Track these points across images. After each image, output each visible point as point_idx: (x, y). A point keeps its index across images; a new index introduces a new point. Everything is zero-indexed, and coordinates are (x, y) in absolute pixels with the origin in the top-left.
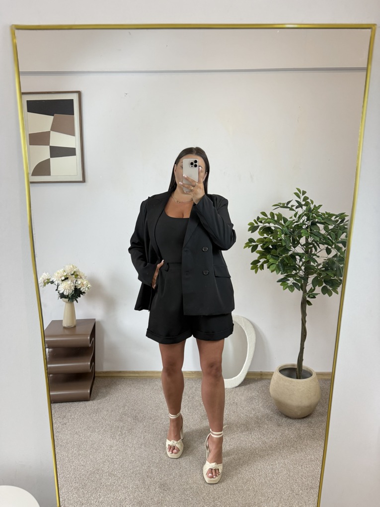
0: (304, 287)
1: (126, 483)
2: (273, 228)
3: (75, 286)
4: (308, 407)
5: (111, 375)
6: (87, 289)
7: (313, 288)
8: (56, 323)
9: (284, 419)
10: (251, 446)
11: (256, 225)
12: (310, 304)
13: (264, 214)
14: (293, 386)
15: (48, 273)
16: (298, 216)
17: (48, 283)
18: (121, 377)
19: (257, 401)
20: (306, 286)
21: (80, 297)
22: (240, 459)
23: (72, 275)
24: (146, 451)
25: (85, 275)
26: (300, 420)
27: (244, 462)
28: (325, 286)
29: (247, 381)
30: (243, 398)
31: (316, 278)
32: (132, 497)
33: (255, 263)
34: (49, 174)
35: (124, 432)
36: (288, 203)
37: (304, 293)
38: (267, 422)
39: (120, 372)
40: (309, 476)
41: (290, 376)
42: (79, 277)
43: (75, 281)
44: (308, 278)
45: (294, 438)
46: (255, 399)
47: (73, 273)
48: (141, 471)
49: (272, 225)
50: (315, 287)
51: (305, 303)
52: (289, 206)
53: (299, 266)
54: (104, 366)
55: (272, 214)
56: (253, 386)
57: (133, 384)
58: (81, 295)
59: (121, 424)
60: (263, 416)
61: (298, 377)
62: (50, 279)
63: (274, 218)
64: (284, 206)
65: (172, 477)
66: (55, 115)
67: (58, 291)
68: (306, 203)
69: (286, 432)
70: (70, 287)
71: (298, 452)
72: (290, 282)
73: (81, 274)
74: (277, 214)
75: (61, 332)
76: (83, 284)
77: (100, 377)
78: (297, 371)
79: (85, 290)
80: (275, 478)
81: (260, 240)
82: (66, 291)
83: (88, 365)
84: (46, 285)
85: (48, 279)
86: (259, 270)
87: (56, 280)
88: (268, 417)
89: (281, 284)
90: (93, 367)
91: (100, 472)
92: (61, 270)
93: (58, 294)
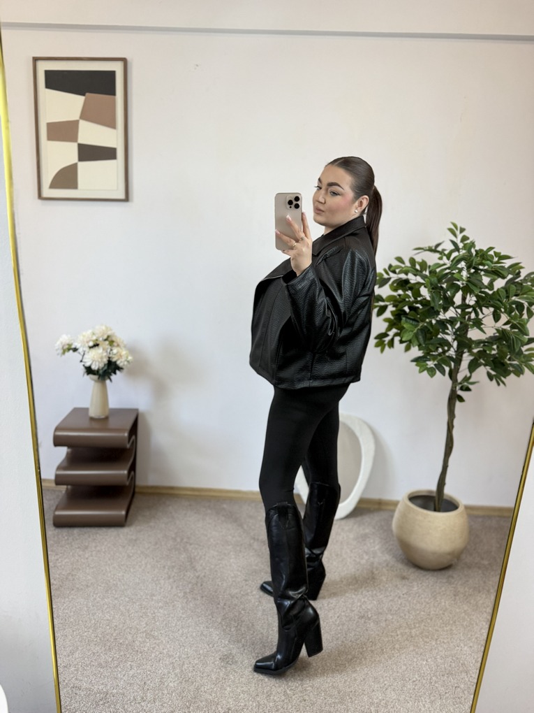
0: (454, 375)
1: (171, 649)
2: (412, 282)
3: (109, 358)
4: (449, 554)
5: (158, 491)
6: (126, 363)
7: (469, 375)
8: (77, 412)
9: (412, 570)
10: (361, 606)
11: (386, 276)
12: (461, 399)
13: (400, 259)
14: (430, 522)
15: (69, 336)
16: (452, 258)
17: (69, 349)
18: (173, 496)
19: (372, 541)
20: (458, 372)
21: (115, 373)
22: (343, 624)
23: (106, 340)
24: (203, 604)
25: (125, 343)
26: (436, 573)
27: (349, 629)
29: (358, 511)
30: (351, 536)
31: (472, 360)
32: (178, 671)
33: (381, 336)
34: (75, 187)
35: (173, 574)
36: (438, 245)
37: (453, 383)
38: (386, 572)
39: (172, 488)
40: (447, 657)
41: (425, 507)
42: (115, 344)
43: (109, 350)
44: (461, 360)
45: (425, 598)
47: (105, 337)
48: (194, 634)
49: (413, 279)
50: (471, 372)
51: (454, 398)
52: (440, 249)
53: (447, 341)
54: (148, 477)
55: (412, 261)
56: (367, 519)
57: (190, 505)
58: (118, 372)
59: (169, 563)
60: (380, 564)
61: (437, 509)
62: (72, 344)
63: (415, 266)
64: (430, 250)
65: (240, 645)
66: (87, 94)
67: (83, 363)
68: (465, 245)
69: (416, 589)
70: (102, 358)
71: (431, 620)
72: (431, 364)
73: (118, 341)
74: (421, 261)
75: (86, 424)
76: (121, 356)
77: (142, 493)
78: (436, 501)
79: (124, 365)
80: (396, 655)
81: (390, 298)
82: (96, 365)
83: (124, 474)
84: (67, 354)
85: (68, 345)
86: (387, 348)
87: (81, 346)
88: (387, 565)
89: (417, 365)
90: (132, 478)
91: (133, 631)
92: (89, 332)
93: (83, 368)
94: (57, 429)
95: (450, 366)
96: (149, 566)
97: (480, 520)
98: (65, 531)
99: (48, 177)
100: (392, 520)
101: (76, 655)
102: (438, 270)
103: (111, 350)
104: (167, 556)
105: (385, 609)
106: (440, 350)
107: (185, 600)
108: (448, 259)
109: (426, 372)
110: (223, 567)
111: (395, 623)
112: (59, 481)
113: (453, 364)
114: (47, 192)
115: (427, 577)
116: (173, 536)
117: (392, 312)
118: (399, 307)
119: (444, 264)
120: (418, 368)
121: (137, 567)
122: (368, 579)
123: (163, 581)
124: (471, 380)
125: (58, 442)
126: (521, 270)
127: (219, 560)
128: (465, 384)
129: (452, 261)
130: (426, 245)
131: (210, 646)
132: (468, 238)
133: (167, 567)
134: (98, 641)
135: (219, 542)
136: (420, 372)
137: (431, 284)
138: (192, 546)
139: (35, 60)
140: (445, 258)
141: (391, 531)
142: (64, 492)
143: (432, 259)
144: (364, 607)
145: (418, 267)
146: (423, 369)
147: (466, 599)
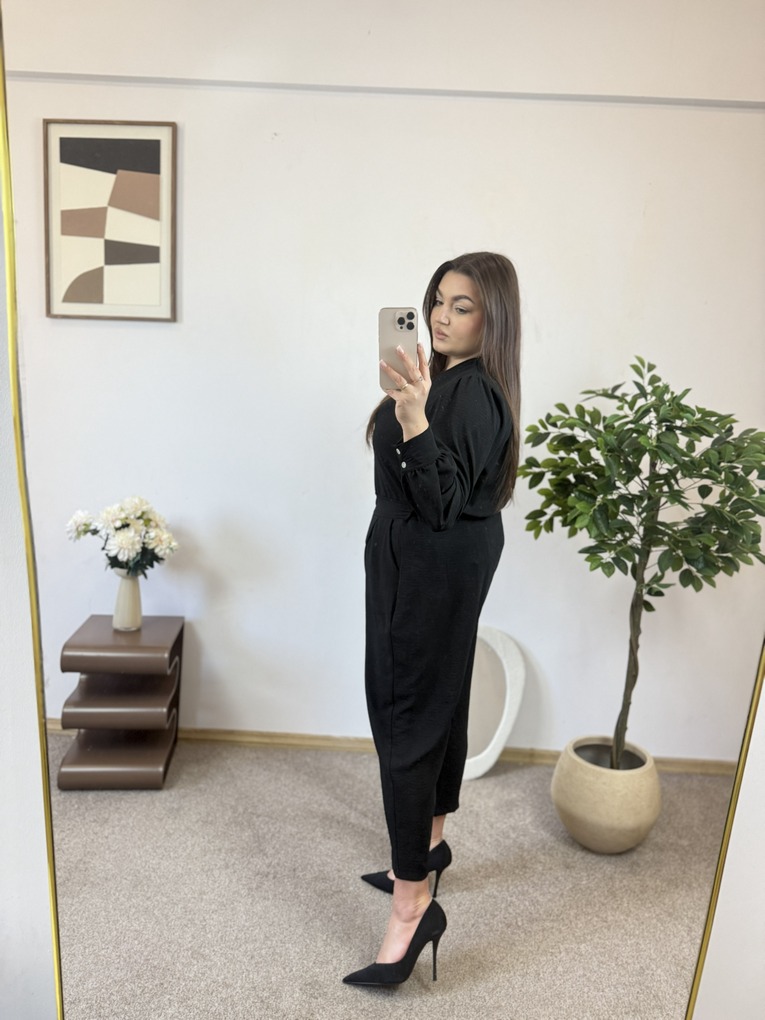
0: (639, 571)
2: (581, 440)
3: (144, 543)
4: (633, 831)
5: (211, 737)
6: (168, 551)
7: (659, 574)
8: (95, 620)
9: (580, 854)
10: (506, 909)
11: (542, 430)
12: (649, 607)
13: (562, 407)
14: (604, 784)
15: (86, 512)
16: (636, 408)
17: (86, 532)
18: (234, 744)
19: (521, 811)
20: (644, 568)
21: (152, 566)
22: (481, 937)
23: (139, 518)
24: (276, 907)
25: (167, 522)
26: (613, 859)
27: (489, 943)
28: (687, 571)
29: (502, 767)
30: (492, 803)
31: (665, 553)
33: (535, 516)
34: (100, 300)
35: (233, 861)
36: (616, 388)
37: (638, 585)
38: (542, 858)
39: (231, 732)
41: (597, 762)
42: (153, 524)
43: (143, 533)
44: (648, 552)
45: (600, 896)
46: (517, 806)
47: (139, 514)
48: (263, 952)
49: (582, 436)
50: (663, 571)
51: (639, 606)
52: (618, 393)
53: (629, 523)
54: (196, 717)
55: (580, 410)
56: (513, 777)
57: (258, 758)
58: (155, 564)
59: (226, 844)
60: (533, 845)
61: (615, 764)
62: (90, 524)
63: (584, 417)
65: (331, 968)
66: (120, 172)
67: (105, 552)
68: (655, 389)
69: (584, 882)
70: (133, 544)
71: (609, 928)
72: (607, 556)
73: (157, 519)
74: (592, 410)
75: (108, 639)
76: (161, 541)
77: (187, 740)
78: (614, 753)
79: (165, 554)
80: (558, 983)
81: (549, 463)
82: (124, 553)
83: (162, 713)
84: (82, 537)
85: (85, 525)
86: (543, 531)
87: (104, 527)
88: (544, 847)
89: (587, 559)
90: (173, 719)
91: (174, 947)
92: (116, 507)
93: (106, 558)
94: (66, 647)
95: (633, 560)
96: (197, 849)
97: (675, 779)
98: (74, 796)
99: (61, 286)
100: (550, 781)
101: (90, 984)
102: (616, 424)
103: (147, 532)
104: (225, 833)
105: (541, 912)
106: (619, 537)
107: (250, 900)
108: (631, 408)
109: (600, 569)
110: (305, 851)
111: (557, 933)
112: (67, 722)
113: (637, 557)
114: (59, 307)
115: (602, 864)
116: (233, 803)
117: (550, 480)
118: (561, 476)
119: (626, 416)
120: (589, 564)
121: (180, 851)
122: (517, 867)
123: (218, 871)
124: (663, 582)
125: (67, 665)
126: (734, 425)
127: (300, 839)
128: (655, 586)
129: (637, 412)
130: (598, 387)
131: (287, 970)
132: (659, 380)
133: (223, 851)
134: (122, 963)
135: (300, 813)
136: (592, 569)
137: (606, 444)
138: (260, 819)
139: (47, 123)
140: (626, 407)
141: (549, 795)
142: (74, 738)
143: (608, 408)
144: (511, 910)
145: (588, 419)
146: (595, 564)
147: (658, 898)
